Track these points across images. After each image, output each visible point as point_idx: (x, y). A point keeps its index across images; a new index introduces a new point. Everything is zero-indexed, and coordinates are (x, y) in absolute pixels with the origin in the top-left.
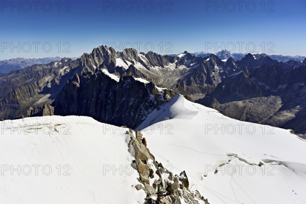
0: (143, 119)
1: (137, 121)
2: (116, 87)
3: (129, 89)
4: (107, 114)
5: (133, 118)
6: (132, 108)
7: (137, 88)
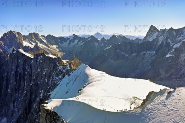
0: (58, 83)
1: (51, 85)
2: (31, 62)
3: (42, 63)
4: (25, 82)
5: (48, 83)
6: (45, 76)
7: (48, 62)
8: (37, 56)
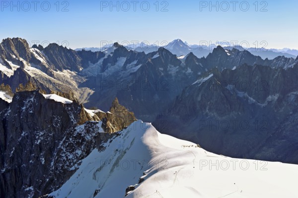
0: (73, 168)
1: (55, 173)
2: (6, 111)
3: (32, 115)
5: (46, 168)
6: (41, 150)
7: (50, 114)
8: (20, 98)
